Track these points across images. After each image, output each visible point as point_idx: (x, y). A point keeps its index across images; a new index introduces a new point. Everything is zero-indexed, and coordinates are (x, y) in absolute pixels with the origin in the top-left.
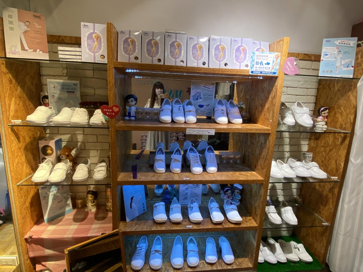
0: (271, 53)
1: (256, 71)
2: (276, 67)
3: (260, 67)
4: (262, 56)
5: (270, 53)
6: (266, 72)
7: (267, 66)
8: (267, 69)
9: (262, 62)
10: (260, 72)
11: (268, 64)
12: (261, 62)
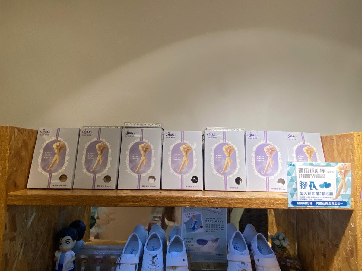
0: (330, 165)
1: (303, 202)
2: (345, 191)
3: (309, 193)
4: (312, 171)
5: (327, 165)
6: (325, 202)
7: (325, 190)
8: (326, 196)
9: (313, 182)
10: (311, 203)
11: (327, 185)
12: (311, 182)
